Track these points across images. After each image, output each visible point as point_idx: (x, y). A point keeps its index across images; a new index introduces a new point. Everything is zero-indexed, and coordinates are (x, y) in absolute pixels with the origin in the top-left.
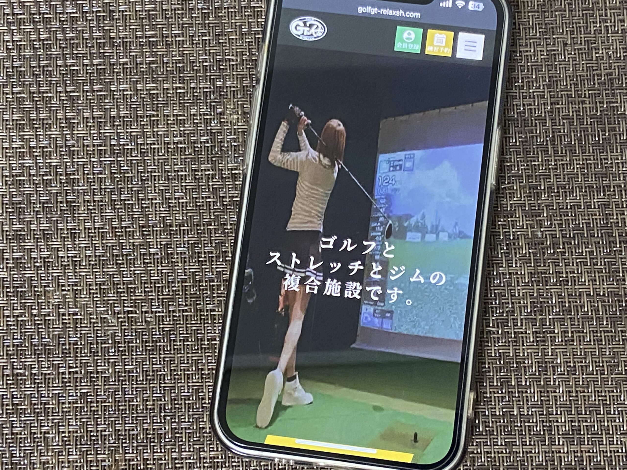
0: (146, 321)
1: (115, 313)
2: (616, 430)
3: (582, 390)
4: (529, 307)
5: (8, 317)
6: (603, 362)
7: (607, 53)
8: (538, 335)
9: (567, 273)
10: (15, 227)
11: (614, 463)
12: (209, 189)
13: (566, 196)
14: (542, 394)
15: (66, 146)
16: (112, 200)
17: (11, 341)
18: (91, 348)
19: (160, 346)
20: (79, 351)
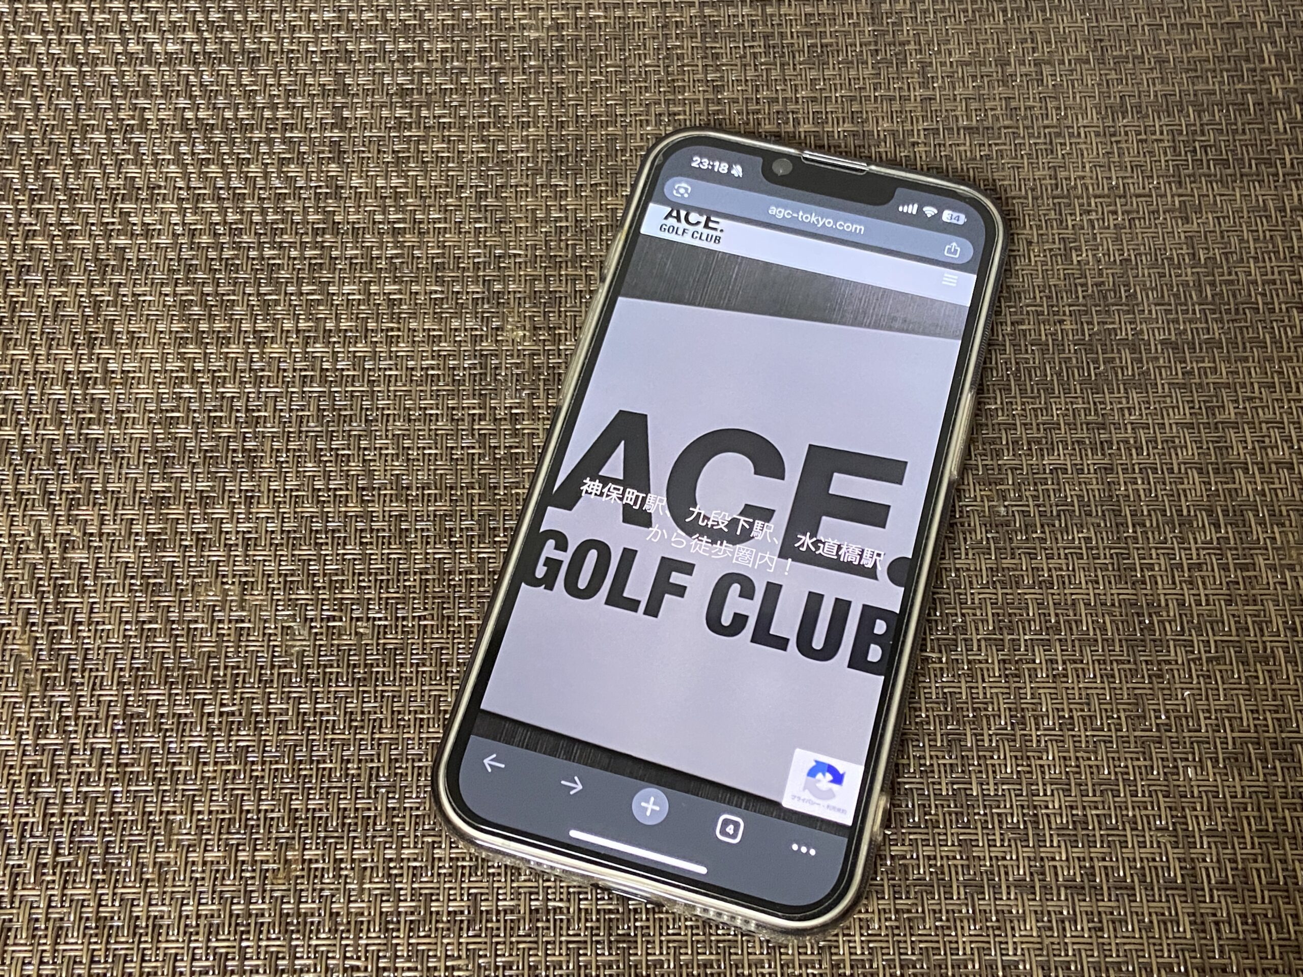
0: (357, 633)
1: (306, 619)
2: (1149, 823)
3: (1085, 755)
4: (991, 622)
5: (127, 623)
6: (1118, 711)
7: (1094, 255)
8: (1007, 666)
9: (1050, 570)
10: (156, 486)
11: (1148, 880)
12: (473, 435)
13: (1043, 455)
14: (1020, 762)
15: (251, 370)
16: (316, 449)
17: (128, 662)
18: (261, 674)
19: (377, 672)
20: (240, 679)
